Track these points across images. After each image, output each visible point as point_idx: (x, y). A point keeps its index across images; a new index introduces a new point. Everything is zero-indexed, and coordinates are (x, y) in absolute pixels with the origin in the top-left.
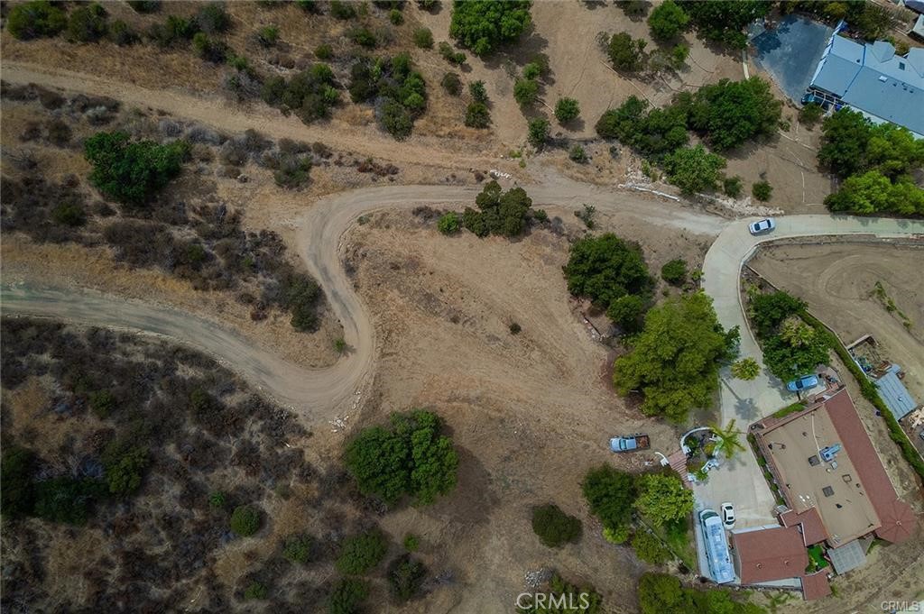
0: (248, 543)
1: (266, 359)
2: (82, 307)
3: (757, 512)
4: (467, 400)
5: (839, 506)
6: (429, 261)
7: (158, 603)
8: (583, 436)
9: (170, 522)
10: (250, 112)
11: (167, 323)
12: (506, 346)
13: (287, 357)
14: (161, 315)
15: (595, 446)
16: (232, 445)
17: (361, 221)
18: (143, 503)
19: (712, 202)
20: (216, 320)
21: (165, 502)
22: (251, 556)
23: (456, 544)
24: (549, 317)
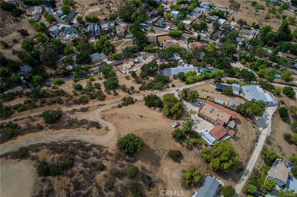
0: (103, 173)
1: (92, 136)
2: (48, 139)
3: (211, 128)
4: (139, 130)
5: (222, 116)
6: (119, 113)
7: (85, 194)
8: (166, 128)
9: (82, 172)
10: (72, 107)
11: (68, 137)
12: (141, 119)
13: (96, 135)
14: (66, 135)
15: (170, 129)
16: (91, 153)
17: (102, 112)
18: (74, 169)
19: (166, 90)
20: (79, 133)
21: (79, 168)
22: (105, 176)
23: (156, 172)
24: (147, 113)
